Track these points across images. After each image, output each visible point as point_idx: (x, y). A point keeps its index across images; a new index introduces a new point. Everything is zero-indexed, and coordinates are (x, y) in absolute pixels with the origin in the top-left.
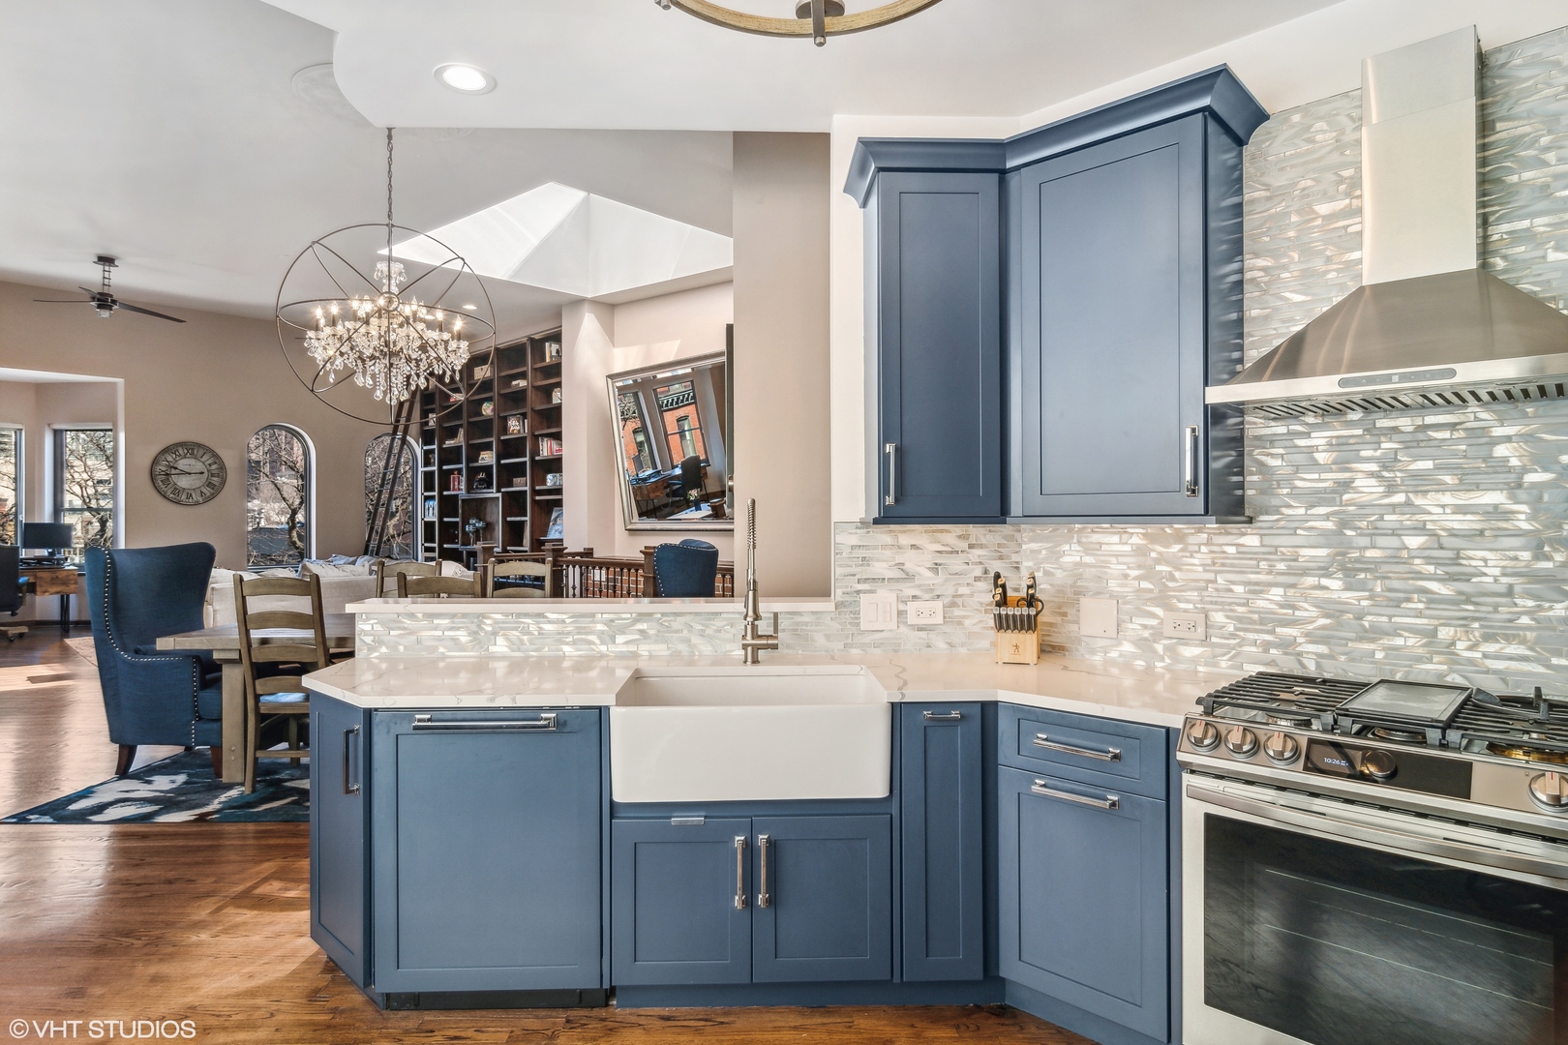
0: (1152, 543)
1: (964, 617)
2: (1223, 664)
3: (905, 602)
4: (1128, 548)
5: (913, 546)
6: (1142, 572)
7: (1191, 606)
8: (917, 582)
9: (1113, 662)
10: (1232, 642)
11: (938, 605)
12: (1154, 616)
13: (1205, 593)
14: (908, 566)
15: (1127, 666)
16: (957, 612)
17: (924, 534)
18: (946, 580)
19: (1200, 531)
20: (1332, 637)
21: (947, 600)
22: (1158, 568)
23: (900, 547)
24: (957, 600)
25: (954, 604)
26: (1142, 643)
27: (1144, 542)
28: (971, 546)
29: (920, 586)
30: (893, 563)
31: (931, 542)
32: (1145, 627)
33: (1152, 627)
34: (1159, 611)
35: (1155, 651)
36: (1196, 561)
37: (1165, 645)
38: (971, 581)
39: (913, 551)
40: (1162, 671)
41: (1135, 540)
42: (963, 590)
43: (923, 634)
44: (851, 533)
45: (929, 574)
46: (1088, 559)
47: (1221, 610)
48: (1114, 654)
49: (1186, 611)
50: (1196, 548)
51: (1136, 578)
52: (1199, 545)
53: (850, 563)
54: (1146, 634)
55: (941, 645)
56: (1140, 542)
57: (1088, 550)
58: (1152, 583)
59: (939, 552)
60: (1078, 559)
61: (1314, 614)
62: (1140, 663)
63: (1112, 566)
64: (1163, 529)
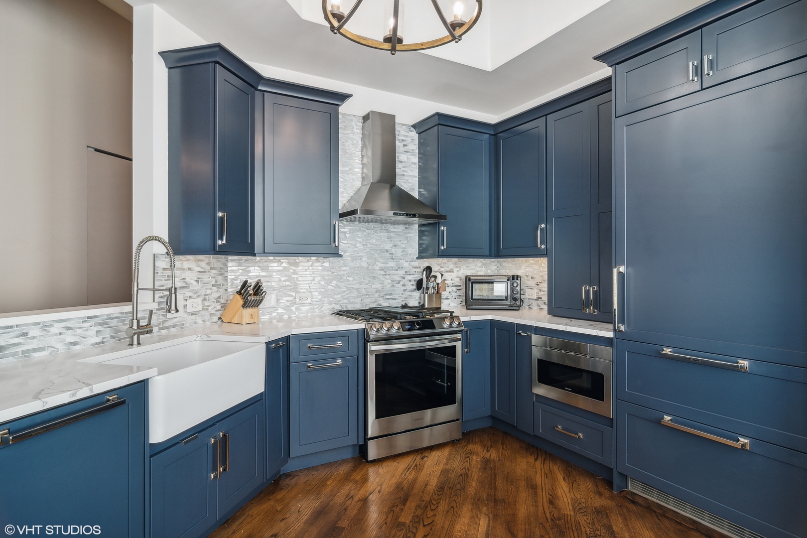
0: (291, 266)
1: (209, 306)
2: (317, 312)
3: (186, 300)
4: (281, 268)
5: (190, 269)
6: (286, 278)
7: (306, 291)
8: (191, 289)
9: (274, 318)
10: (320, 303)
11: (200, 300)
12: (291, 296)
13: (311, 285)
14: (188, 280)
15: (280, 319)
16: (206, 303)
17: (194, 262)
18: (202, 287)
19: (308, 261)
20: (350, 297)
21: (203, 297)
22: (293, 276)
23: (184, 269)
24: (207, 297)
25: (204, 300)
26: (287, 308)
27: (288, 266)
28: (212, 269)
29: (192, 291)
30: (181, 278)
31: (197, 266)
32: (288, 301)
33: (291, 301)
34: (293, 294)
35: (292, 311)
36: (308, 273)
37: (296, 307)
38: (211, 287)
39: (190, 271)
40: (295, 318)
41: (284, 265)
42: (208, 292)
43: (193, 317)
44: (162, 261)
45: (195, 283)
46: (264, 274)
47: (317, 291)
48: (274, 314)
49: (304, 293)
50: (308, 268)
51: (284, 281)
52: (309, 266)
53: (162, 279)
54: (288, 304)
55: (200, 322)
56: (286, 265)
57: (262, 269)
58: (291, 282)
59: (199, 272)
60: (258, 274)
61: (345, 290)
62: (286, 317)
63: (274, 276)
64: (295, 260)
